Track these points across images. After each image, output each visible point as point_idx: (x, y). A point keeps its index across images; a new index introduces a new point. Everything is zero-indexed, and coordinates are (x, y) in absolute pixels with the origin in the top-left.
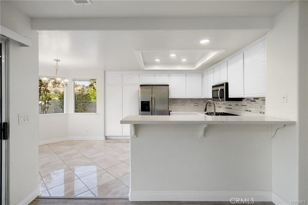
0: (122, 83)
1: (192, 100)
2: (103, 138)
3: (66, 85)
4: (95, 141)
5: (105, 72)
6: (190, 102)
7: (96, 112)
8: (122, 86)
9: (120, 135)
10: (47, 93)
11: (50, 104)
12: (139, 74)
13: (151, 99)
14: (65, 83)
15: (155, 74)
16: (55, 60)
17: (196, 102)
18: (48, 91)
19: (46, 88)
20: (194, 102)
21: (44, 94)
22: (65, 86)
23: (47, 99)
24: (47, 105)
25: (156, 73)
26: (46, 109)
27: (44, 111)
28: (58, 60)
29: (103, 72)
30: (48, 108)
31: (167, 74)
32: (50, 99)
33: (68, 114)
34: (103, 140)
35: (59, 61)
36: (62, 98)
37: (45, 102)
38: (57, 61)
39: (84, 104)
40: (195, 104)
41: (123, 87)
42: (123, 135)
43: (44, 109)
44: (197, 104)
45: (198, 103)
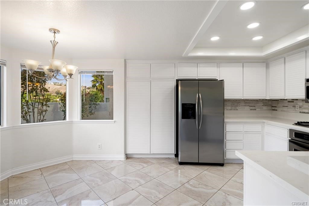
0: (150, 76)
1: (246, 101)
2: (122, 157)
3: (71, 75)
4: (112, 161)
5: (125, 60)
6: (244, 105)
7: (113, 119)
8: (151, 81)
9: (147, 153)
10: (45, 92)
11: (49, 107)
12: (175, 64)
13: (197, 101)
14: (69, 73)
15: (197, 64)
16: (50, 30)
17: (253, 105)
18: (46, 90)
19: (44, 86)
20: (250, 105)
21: (41, 94)
22: (68, 77)
23: (45, 100)
24: (45, 108)
25: (200, 63)
26: (44, 113)
27: (41, 115)
28: (56, 30)
29: (124, 60)
30: (46, 111)
31: (216, 64)
32: (48, 100)
33: (72, 121)
34: (123, 160)
35: (58, 31)
36: (64, 99)
37: (43, 103)
38: (55, 33)
39: (90, 106)
40: (251, 108)
41: (152, 83)
42: (152, 153)
43: (41, 112)
44: (253, 108)
45: (255, 106)
